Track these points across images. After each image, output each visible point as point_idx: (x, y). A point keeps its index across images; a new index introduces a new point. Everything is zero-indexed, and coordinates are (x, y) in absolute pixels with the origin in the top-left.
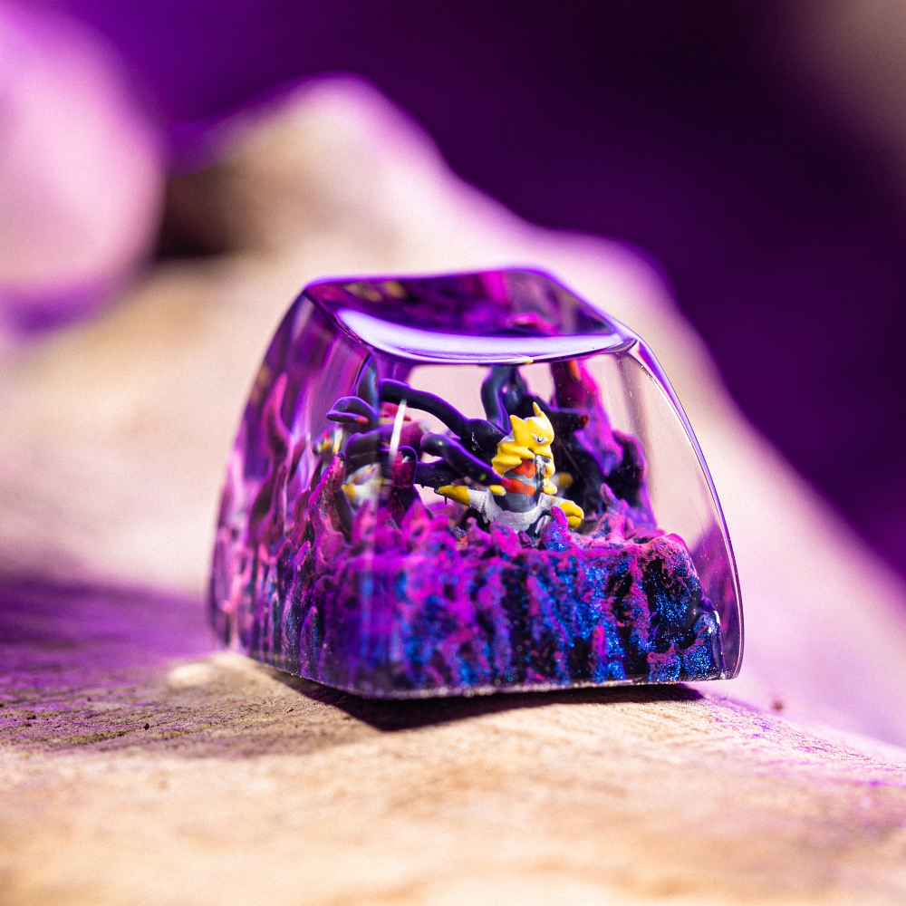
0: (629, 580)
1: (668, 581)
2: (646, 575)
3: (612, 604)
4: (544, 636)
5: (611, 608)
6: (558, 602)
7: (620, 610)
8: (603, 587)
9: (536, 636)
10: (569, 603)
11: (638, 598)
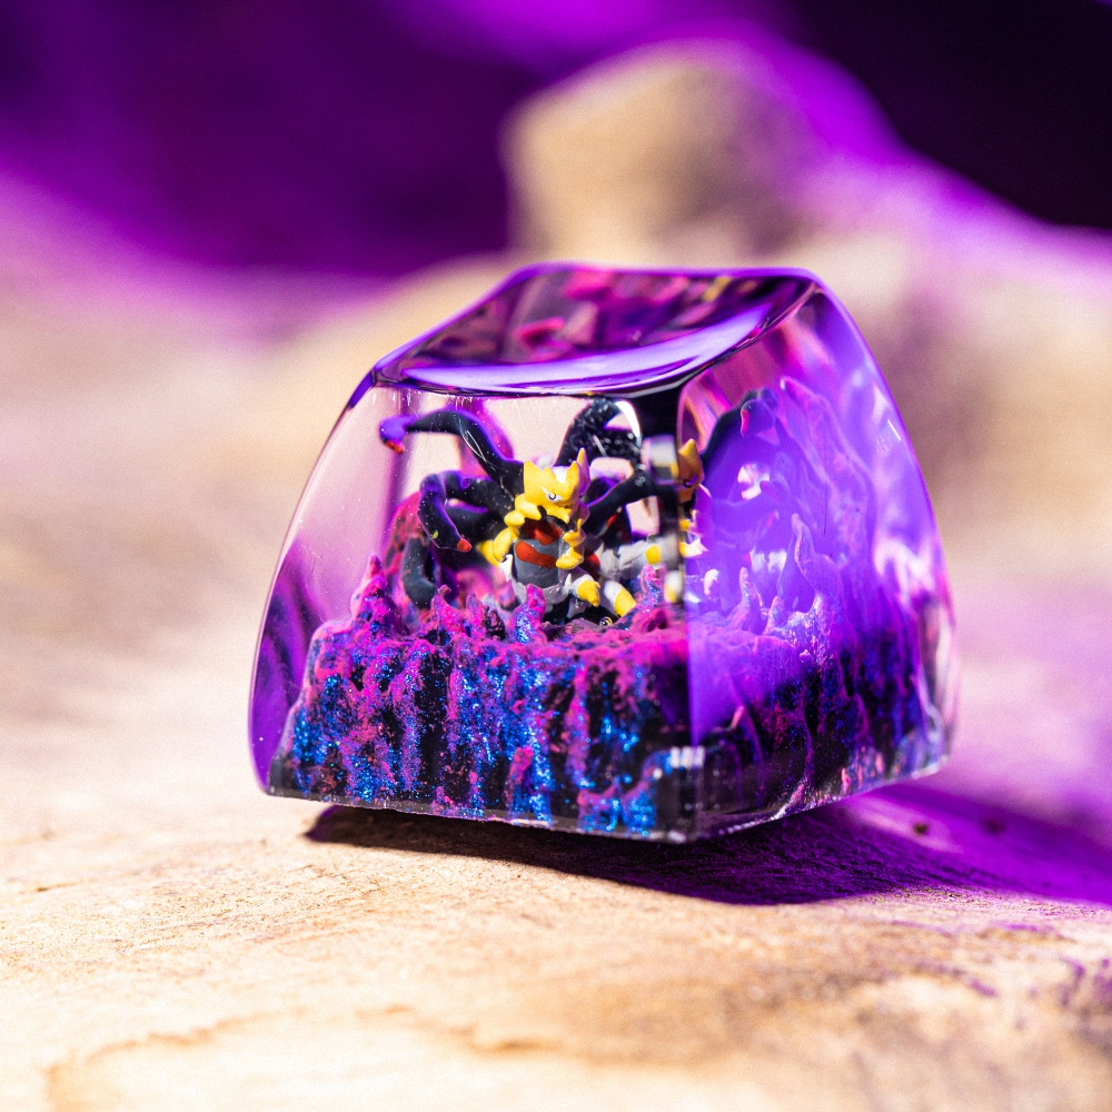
0: (572, 691)
1: (619, 700)
2: (593, 691)
3: (550, 721)
4: (460, 749)
5: (548, 725)
6: (483, 707)
7: (555, 730)
8: (543, 697)
9: (452, 747)
10: (495, 711)
11: (578, 718)
